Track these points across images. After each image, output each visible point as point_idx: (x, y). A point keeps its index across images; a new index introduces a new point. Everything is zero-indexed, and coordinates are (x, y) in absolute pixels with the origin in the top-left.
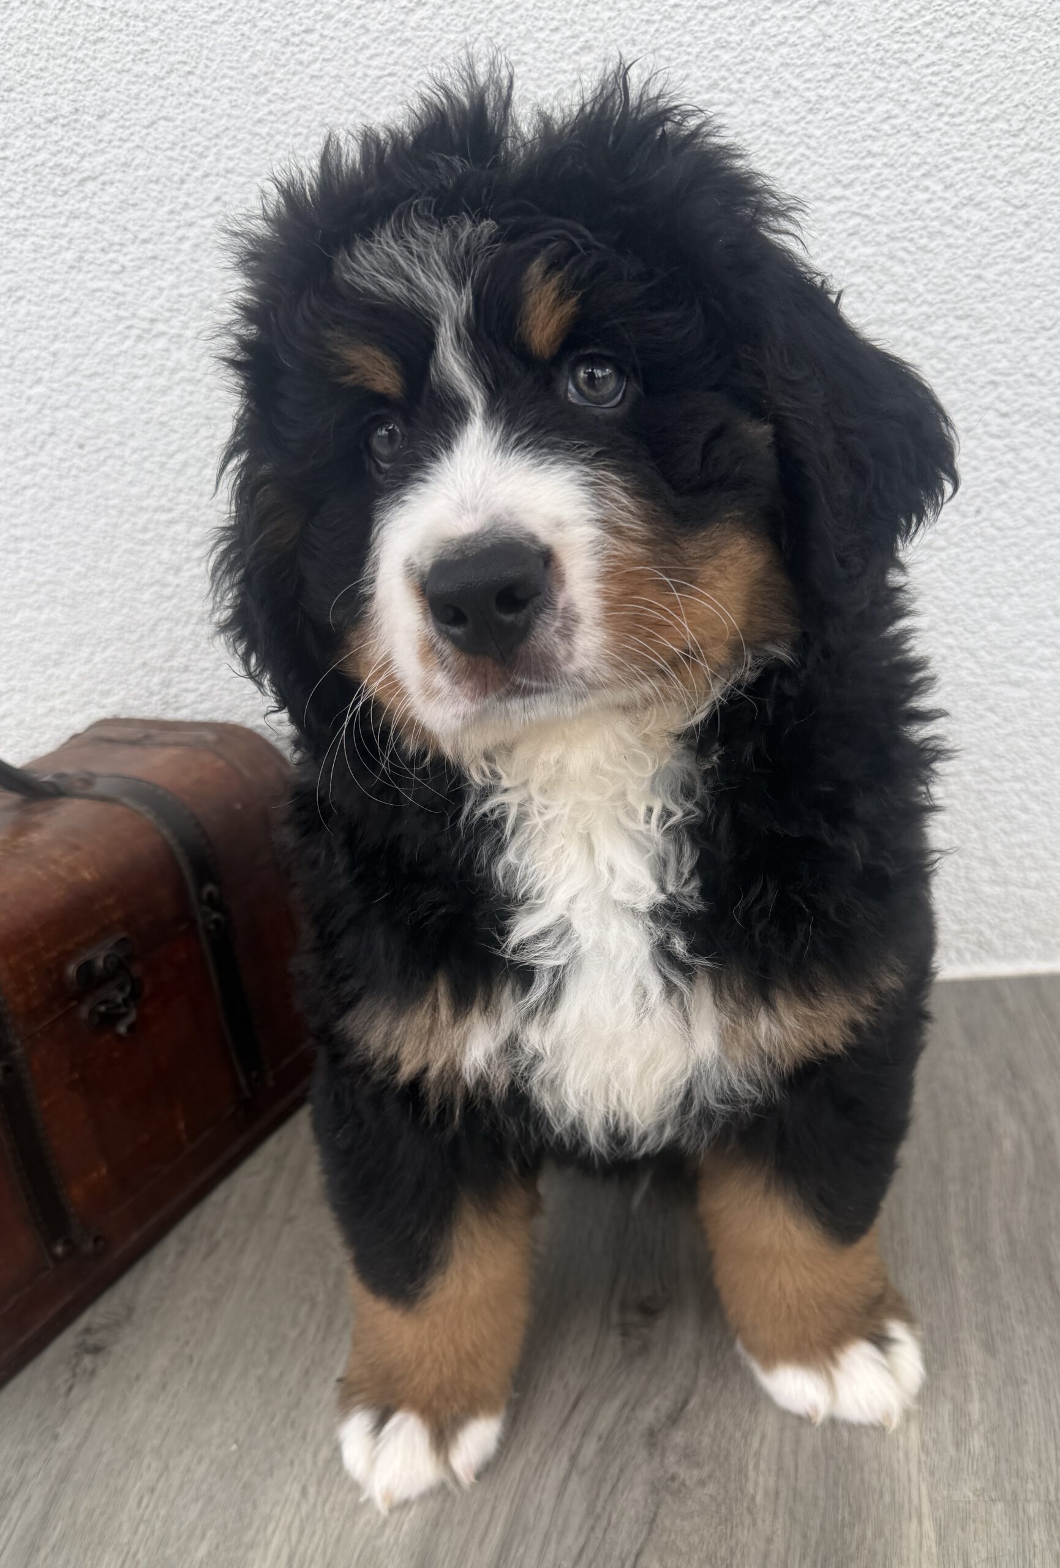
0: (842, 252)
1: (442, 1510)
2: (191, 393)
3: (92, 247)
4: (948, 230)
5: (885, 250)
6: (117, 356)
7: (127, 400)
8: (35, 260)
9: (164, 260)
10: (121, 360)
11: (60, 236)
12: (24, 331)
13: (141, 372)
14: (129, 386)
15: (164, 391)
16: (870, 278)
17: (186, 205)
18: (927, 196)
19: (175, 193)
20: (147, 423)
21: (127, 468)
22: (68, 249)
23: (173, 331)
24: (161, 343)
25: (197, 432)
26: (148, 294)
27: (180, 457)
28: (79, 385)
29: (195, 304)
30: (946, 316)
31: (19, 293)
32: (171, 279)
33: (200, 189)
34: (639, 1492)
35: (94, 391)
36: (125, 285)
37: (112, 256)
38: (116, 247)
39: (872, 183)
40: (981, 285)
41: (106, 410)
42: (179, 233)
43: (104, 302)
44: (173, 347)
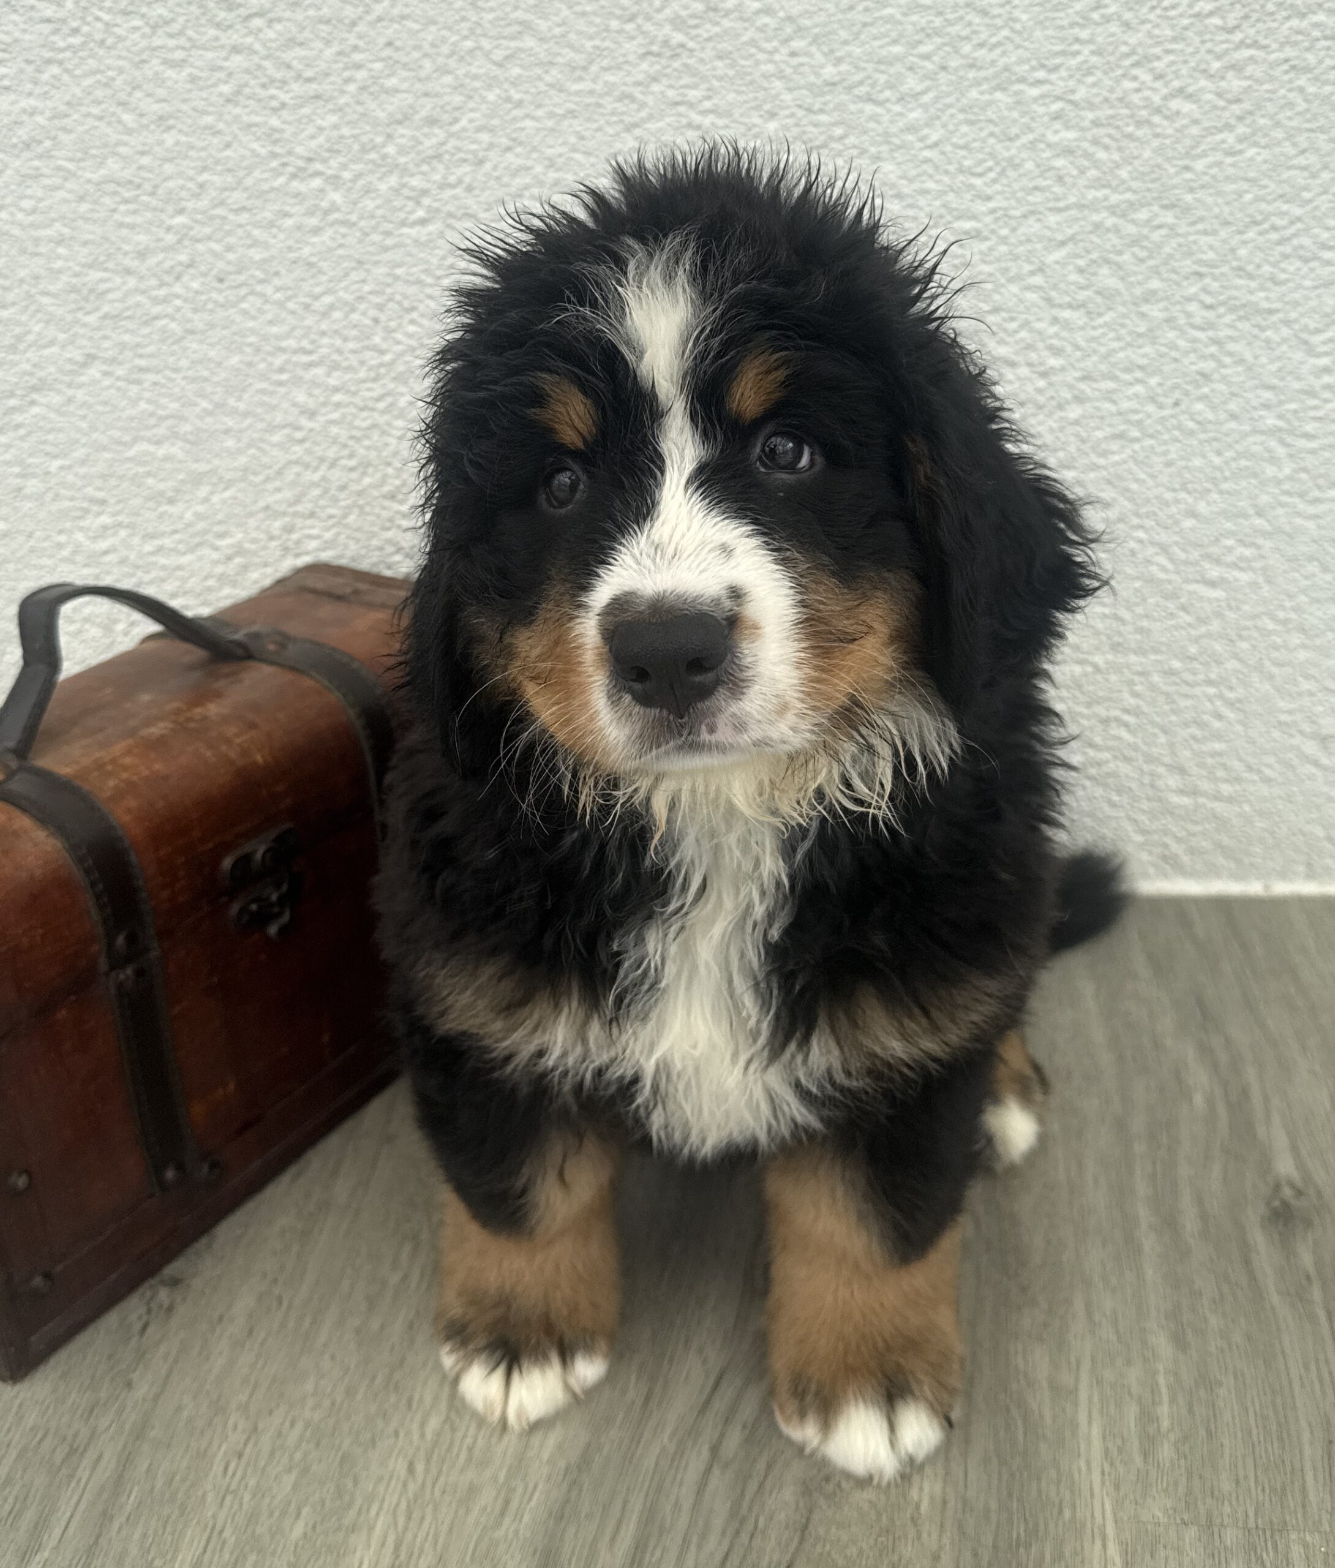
0: (1043, 135)
1: (567, 1501)
2: (344, 236)
3: (252, 82)
4: (1156, 119)
5: (1089, 135)
6: (268, 192)
7: (275, 237)
8: (190, 91)
9: (327, 101)
10: (272, 196)
11: (221, 68)
12: (170, 160)
13: (293, 210)
14: (278, 223)
15: (316, 231)
16: (1072, 163)
17: (356, 48)
18: (1134, 85)
19: (345, 35)
20: (294, 262)
21: (267, 307)
22: (226, 82)
23: (330, 172)
24: (317, 182)
25: (347, 275)
26: (307, 133)
27: (327, 300)
28: (224, 218)
29: (356, 147)
30: (1150, 204)
31: (171, 122)
32: (333, 119)
33: (372, 33)
34: (788, 1494)
35: (240, 226)
36: (284, 122)
37: (272, 91)
38: (277, 84)
39: (1078, 69)
40: (1188, 176)
41: (250, 246)
42: (347, 74)
43: (258, 139)
44: (328, 188)
